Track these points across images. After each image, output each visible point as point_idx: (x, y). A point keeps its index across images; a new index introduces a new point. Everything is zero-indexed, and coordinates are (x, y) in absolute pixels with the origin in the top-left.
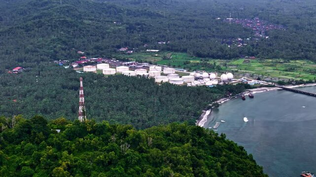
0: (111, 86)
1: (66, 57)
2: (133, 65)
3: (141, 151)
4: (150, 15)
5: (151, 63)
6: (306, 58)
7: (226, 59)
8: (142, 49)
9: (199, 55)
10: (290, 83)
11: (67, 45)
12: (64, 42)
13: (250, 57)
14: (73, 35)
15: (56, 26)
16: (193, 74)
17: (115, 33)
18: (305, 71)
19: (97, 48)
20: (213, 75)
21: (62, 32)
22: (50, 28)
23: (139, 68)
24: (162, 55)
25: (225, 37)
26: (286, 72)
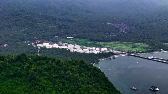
0: (50, 52)
1: (29, 40)
2: (61, 44)
4: (70, 21)
5: (69, 43)
6: (143, 42)
7: (104, 42)
8: (65, 37)
9: (92, 40)
10: (133, 52)
11: (29, 34)
12: (28, 33)
13: (117, 41)
14: (32, 30)
15: (24, 26)
16: (88, 48)
17: (52, 29)
18: (141, 48)
19: (43, 36)
20: (98, 49)
21: (26, 28)
22: (20, 26)
23: (64, 45)
24: (74, 40)
25: (105, 32)
26: (132, 48)
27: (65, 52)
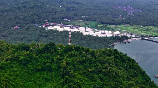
0: (63, 36)
1: (39, 22)
2: (71, 27)
3: (95, 58)
4: (77, 3)
5: (80, 26)
6: (153, 25)
7: (115, 25)
8: (75, 19)
9: (102, 23)
10: (146, 36)
12: (38, 15)
13: (127, 24)
14: (41, 12)
15: (33, 8)
16: (100, 31)
17: (61, 12)
18: (153, 31)
19: (53, 18)
20: (110, 32)
21: (36, 11)
22: (30, 8)
23: (75, 28)
24: (85, 23)
25: (113, 15)
26: (144, 32)
27: (79, 35)
